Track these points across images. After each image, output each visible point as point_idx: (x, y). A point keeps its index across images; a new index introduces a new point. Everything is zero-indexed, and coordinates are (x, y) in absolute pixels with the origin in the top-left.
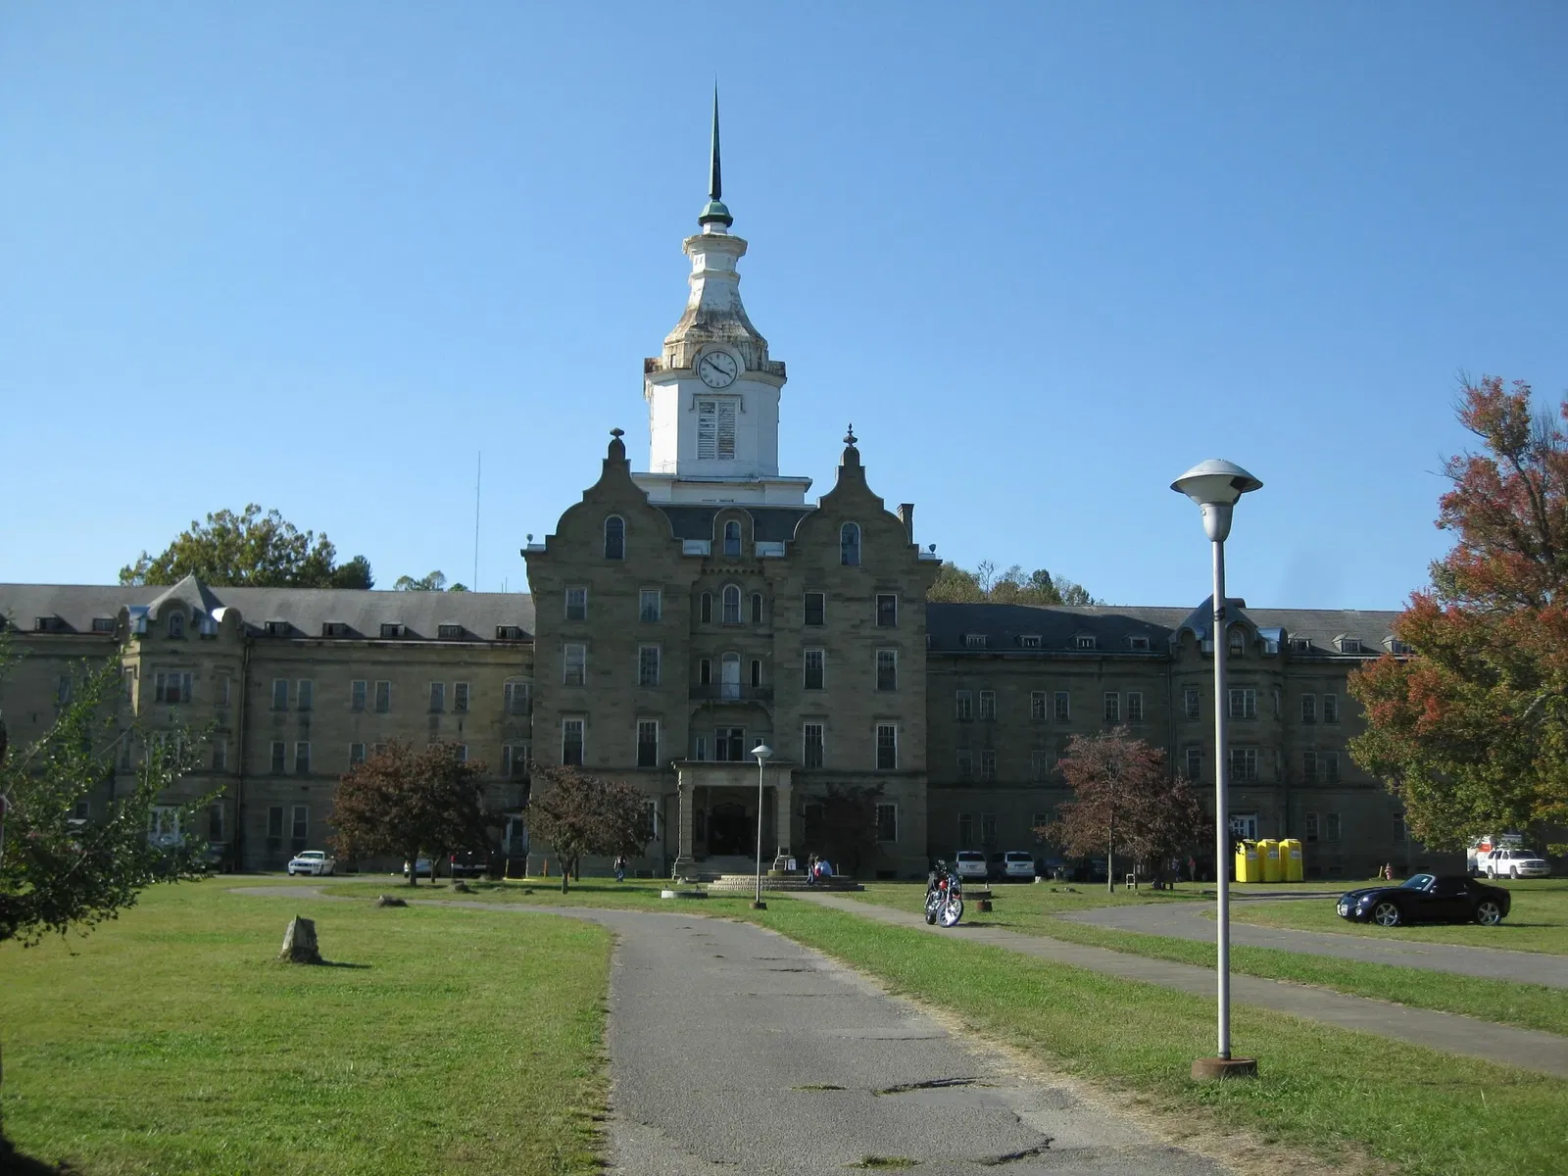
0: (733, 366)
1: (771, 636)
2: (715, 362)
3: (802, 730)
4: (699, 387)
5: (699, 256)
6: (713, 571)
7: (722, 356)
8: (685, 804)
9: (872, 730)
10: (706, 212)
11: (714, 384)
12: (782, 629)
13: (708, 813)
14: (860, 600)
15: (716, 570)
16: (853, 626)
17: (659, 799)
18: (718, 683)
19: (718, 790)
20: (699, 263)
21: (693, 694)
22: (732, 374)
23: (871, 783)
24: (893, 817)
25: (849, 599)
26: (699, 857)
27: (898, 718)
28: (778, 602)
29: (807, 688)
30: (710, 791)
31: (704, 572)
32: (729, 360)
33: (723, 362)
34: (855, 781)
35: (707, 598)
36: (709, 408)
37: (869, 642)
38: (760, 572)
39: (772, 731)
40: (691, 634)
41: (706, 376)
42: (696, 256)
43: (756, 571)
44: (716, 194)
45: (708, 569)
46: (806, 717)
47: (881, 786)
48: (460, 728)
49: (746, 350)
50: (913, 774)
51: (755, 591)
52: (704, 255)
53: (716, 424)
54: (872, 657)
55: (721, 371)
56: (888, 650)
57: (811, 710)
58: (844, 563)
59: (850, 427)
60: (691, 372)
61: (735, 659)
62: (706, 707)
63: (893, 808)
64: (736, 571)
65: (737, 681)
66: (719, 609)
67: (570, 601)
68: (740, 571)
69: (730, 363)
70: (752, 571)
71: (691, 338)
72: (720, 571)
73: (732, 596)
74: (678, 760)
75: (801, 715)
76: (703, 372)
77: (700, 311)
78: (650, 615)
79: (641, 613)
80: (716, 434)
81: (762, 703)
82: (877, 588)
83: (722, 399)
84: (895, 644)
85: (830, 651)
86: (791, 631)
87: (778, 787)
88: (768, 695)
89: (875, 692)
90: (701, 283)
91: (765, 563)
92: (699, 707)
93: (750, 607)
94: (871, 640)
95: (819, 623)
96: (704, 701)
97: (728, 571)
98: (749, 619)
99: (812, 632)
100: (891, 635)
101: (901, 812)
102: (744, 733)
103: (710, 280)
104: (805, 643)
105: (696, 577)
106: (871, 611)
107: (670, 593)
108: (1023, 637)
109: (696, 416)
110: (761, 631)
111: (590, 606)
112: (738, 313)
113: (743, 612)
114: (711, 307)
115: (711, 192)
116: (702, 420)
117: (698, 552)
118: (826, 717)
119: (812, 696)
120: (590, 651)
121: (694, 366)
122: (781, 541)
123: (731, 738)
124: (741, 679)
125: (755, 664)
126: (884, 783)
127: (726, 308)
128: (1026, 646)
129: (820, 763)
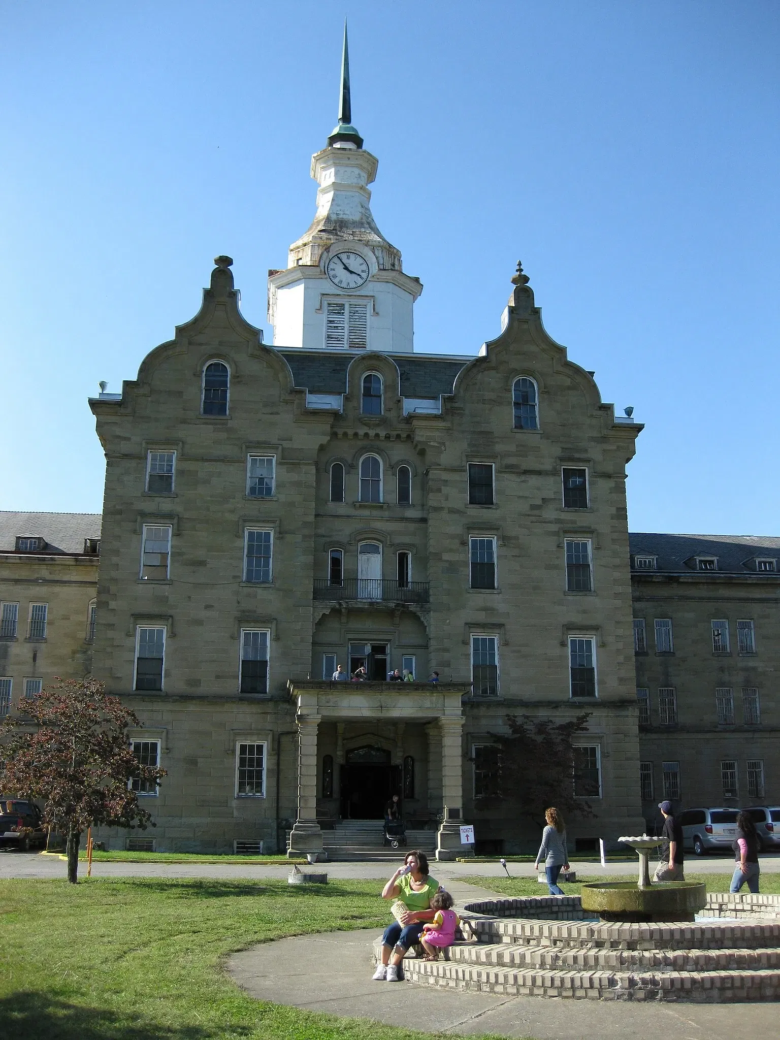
0: (364, 267)
1: (424, 520)
2: (345, 261)
3: (468, 644)
4: (327, 287)
5: (328, 172)
6: (345, 434)
7: (352, 256)
8: (308, 742)
9: (563, 644)
10: (335, 131)
11: (344, 285)
12: (437, 509)
13: (339, 757)
14: (539, 473)
15: (350, 432)
16: (533, 507)
17: (270, 737)
18: (354, 579)
19: (353, 724)
20: (327, 177)
21: (318, 594)
22: (364, 275)
23: (563, 717)
24: (594, 763)
25: (526, 472)
26: (326, 823)
27: (596, 628)
28: (433, 474)
29: (473, 587)
30: (341, 728)
31: (334, 435)
32: (360, 260)
33: (354, 263)
34: (543, 714)
35: (337, 470)
36: (339, 309)
37: (554, 527)
38: (409, 437)
39: (426, 647)
40: (317, 516)
41: (335, 276)
42: (324, 173)
43: (404, 435)
44: (346, 118)
45: (340, 432)
46: (471, 625)
47: (583, 719)
48: (34, 658)
49: (379, 253)
50: (621, 704)
51: (403, 461)
52: (333, 170)
53: (346, 326)
54: (559, 546)
55: (351, 272)
56: (580, 539)
57: (481, 617)
58: (519, 426)
59: (520, 264)
60: (318, 269)
61: (374, 550)
62: (336, 612)
63: (593, 750)
64: (377, 435)
65: (379, 577)
66: (354, 485)
67: (152, 469)
68: (383, 434)
69: (361, 264)
70: (398, 436)
71: (319, 241)
72: (356, 434)
73: (371, 467)
74: (298, 684)
75: (466, 624)
76: (331, 273)
77: (328, 219)
78: (261, 490)
79: (248, 487)
80: (346, 337)
81: (413, 607)
82: (562, 459)
83: (354, 301)
84: (588, 531)
85: (505, 540)
86: (452, 511)
87: (443, 718)
88: (422, 598)
89: (565, 593)
90: (330, 195)
91: (415, 423)
92: (327, 612)
93: (394, 483)
94: (558, 525)
95: (487, 501)
96: (334, 603)
97: (366, 435)
98: (394, 498)
99: (477, 513)
100: (581, 518)
101: (605, 755)
102: (388, 651)
103: (338, 193)
104: (470, 528)
105: (325, 439)
106: (554, 487)
107: (289, 460)
108: (698, 559)
109: (324, 317)
110: (411, 513)
111: (181, 473)
112: (369, 223)
113: (387, 489)
114: (341, 216)
115: (340, 116)
116: (331, 322)
117: (328, 407)
118: (500, 626)
119: (481, 598)
120: (177, 534)
121: (322, 264)
122: (435, 398)
123: (371, 656)
124: (383, 575)
125: (403, 558)
126: (587, 715)
127: (357, 218)
128: (701, 569)
129: (494, 691)
